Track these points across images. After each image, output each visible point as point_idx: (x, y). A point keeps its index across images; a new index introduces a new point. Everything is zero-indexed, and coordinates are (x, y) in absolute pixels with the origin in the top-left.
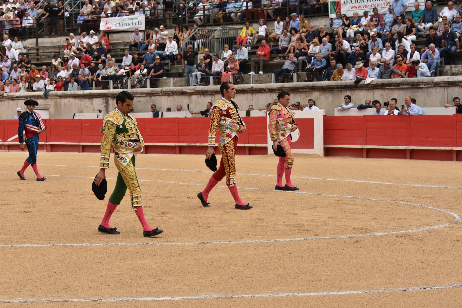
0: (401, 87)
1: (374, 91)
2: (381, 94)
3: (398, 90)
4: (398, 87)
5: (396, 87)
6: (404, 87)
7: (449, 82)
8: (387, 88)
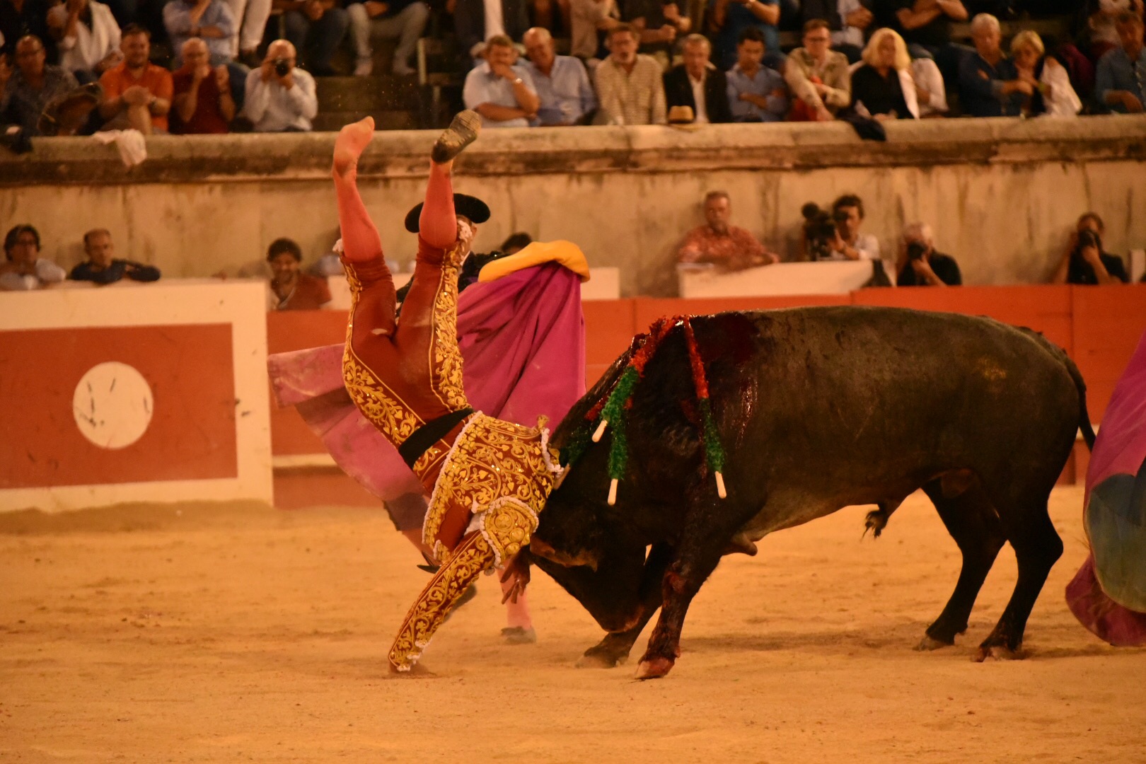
0: (289, 174)
1: (132, 191)
2: (169, 213)
3: (262, 191)
4: (273, 177)
5: (264, 176)
6: (304, 175)
7: (535, 154)
8: (213, 177)
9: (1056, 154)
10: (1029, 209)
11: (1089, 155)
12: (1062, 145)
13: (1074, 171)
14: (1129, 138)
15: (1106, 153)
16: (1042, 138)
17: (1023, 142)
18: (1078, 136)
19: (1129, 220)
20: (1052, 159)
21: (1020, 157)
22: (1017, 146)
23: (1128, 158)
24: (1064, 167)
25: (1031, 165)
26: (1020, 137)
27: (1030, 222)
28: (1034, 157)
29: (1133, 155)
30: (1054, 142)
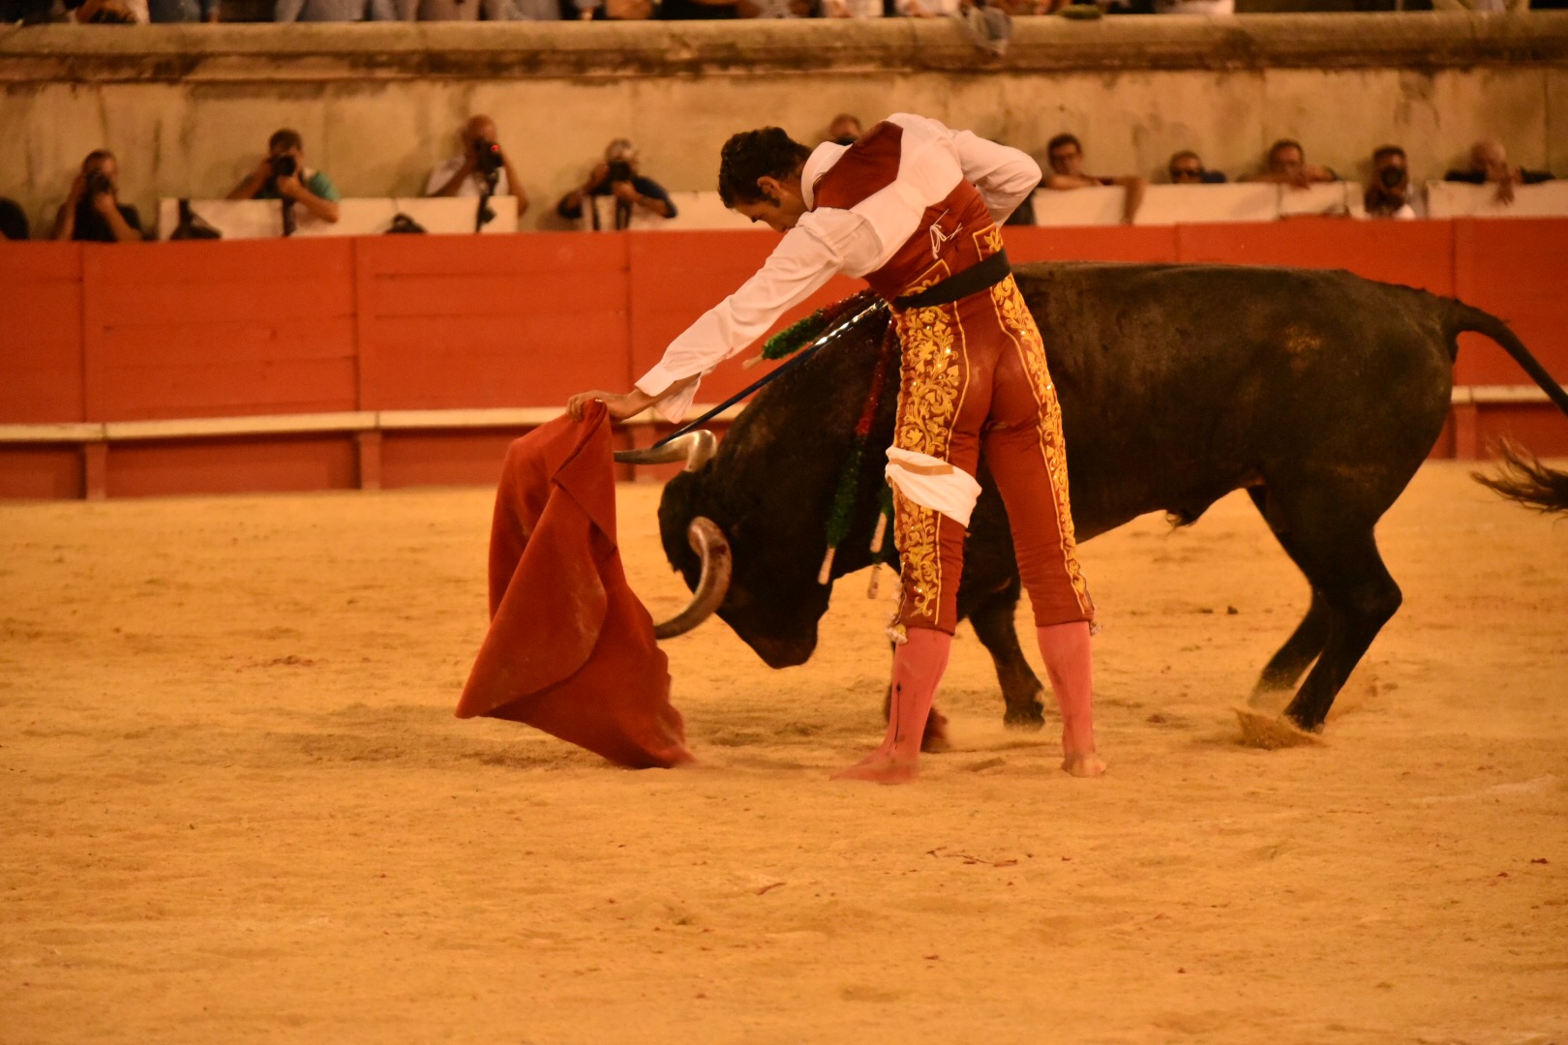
9: (62, 72)
10: (27, 142)
11: (105, 75)
12: (70, 61)
13: (86, 98)
14: (156, 54)
15: (126, 73)
16: (46, 51)
17: (21, 56)
18: (91, 51)
19: (157, 159)
20: (58, 80)
21: (17, 76)
22: (13, 61)
23: (153, 80)
24: (74, 89)
25: (30, 86)
26: (19, 50)
27: (29, 160)
28: (36, 76)
29: (162, 76)
30: (62, 57)
